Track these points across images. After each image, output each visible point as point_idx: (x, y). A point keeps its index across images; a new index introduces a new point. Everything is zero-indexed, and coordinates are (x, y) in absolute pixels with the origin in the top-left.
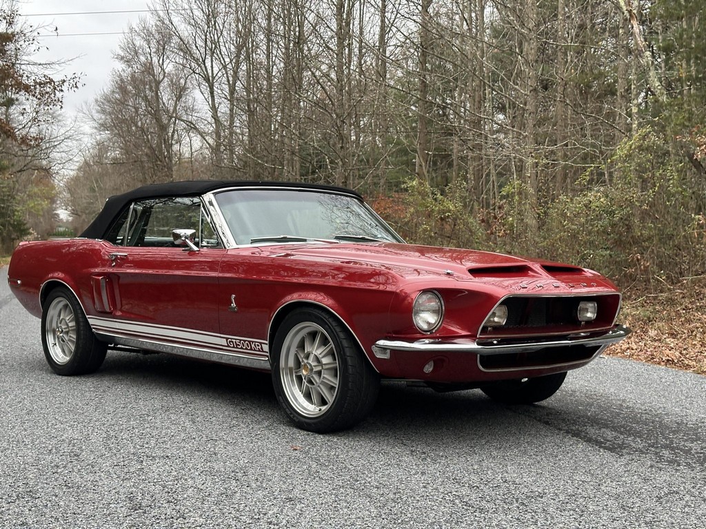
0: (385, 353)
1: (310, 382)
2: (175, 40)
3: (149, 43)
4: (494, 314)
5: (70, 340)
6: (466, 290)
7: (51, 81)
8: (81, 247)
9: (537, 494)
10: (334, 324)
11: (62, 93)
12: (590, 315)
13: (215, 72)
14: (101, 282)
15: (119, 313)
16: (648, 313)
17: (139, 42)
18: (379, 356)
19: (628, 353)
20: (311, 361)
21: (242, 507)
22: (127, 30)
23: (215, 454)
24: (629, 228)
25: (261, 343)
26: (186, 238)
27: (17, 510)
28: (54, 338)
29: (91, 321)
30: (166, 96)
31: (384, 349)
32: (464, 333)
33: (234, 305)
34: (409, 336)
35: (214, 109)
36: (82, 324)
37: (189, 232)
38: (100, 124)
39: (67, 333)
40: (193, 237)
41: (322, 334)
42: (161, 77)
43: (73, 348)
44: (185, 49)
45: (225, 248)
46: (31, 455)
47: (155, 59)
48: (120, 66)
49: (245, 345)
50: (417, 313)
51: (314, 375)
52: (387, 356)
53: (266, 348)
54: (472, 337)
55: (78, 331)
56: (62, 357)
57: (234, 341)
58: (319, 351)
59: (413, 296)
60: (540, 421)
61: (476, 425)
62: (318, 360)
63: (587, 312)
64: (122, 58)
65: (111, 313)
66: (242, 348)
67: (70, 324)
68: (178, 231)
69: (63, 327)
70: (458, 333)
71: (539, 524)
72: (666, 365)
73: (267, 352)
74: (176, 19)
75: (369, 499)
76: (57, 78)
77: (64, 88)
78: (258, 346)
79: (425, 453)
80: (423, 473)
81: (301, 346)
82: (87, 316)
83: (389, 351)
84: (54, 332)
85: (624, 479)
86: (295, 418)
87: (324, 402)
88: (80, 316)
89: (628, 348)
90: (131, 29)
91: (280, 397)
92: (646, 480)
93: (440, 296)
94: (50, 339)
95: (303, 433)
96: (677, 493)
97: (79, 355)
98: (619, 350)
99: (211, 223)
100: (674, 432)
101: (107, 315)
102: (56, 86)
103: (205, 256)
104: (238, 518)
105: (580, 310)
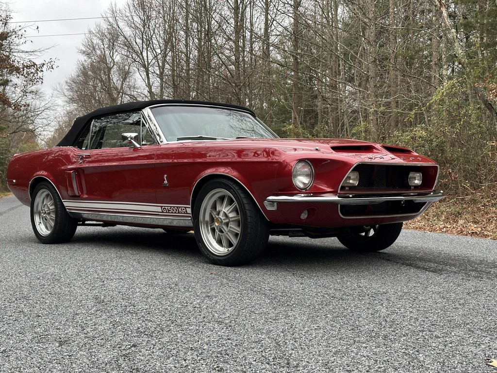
0: (274, 206)
1: (221, 231)
2: (121, 38)
3: (103, 41)
4: (349, 178)
5: (51, 219)
6: (330, 159)
7: (35, 64)
8: (57, 154)
9: (382, 292)
10: (237, 188)
11: (42, 73)
12: (417, 182)
13: (150, 61)
14: (72, 174)
15: (85, 196)
16: (458, 209)
17: (96, 41)
18: (269, 208)
19: (445, 229)
20: (221, 216)
21: (174, 301)
22: (87, 32)
23: (155, 277)
24: (443, 151)
25: (185, 208)
26: (131, 138)
27: (15, 305)
28: (40, 218)
29: (66, 204)
30: (115, 78)
31: (273, 202)
32: (329, 190)
33: (166, 182)
34: (290, 192)
35: (149, 86)
36: (59, 206)
37: (134, 135)
38: (69, 99)
39: (49, 214)
40: (136, 138)
41: (229, 197)
42: (112, 65)
43: (53, 224)
44: (128, 45)
45: (159, 144)
46: (25, 281)
47: (107, 52)
48: (83, 58)
49: (175, 210)
50: (295, 176)
51: (223, 226)
52: (274, 208)
53: (189, 211)
54: (335, 193)
55: (56, 212)
56: (46, 231)
57: (167, 208)
58: (227, 209)
59: (292, 164)
60: (383, 259)
61: (338, 261)
62: (226, 215)
63: (415, 180)
64: (84, 52)
65: (79, 196)
66: (172, 213)
67: (51, 208)
68: (126, 134)
69: (46, 210)
70: (325, 190)
71: (384, 305)
72: (471, 236)
73: (190, 214)
74: (122, 24)
75: (264, 295)
76: (38, 62)
77: (44, 69)
78: (184, 209)
79: (303, 275)
80: (301, 284)
81: (214, 207)
82: (63, 201)
83: (275, 204)
84: (39, 214)
85: (443, 285)
86: (211, 257)
87: (231, 245)
88: (58, 200)
89: (445, 227)
90: (90, 32)
91: (200, 244)
92: (459, 285)
93: (311, 164)
94: (37, 219)
95: (216, 266)
96: (481, 291)
97: (57, 228)
98: (438, 229)
99: (149, 128)
100: (478, 264)
101: (77, 198)
102: (39, 68)
103: (144, 151)
104: (172, 305)
105: (410, 178)
